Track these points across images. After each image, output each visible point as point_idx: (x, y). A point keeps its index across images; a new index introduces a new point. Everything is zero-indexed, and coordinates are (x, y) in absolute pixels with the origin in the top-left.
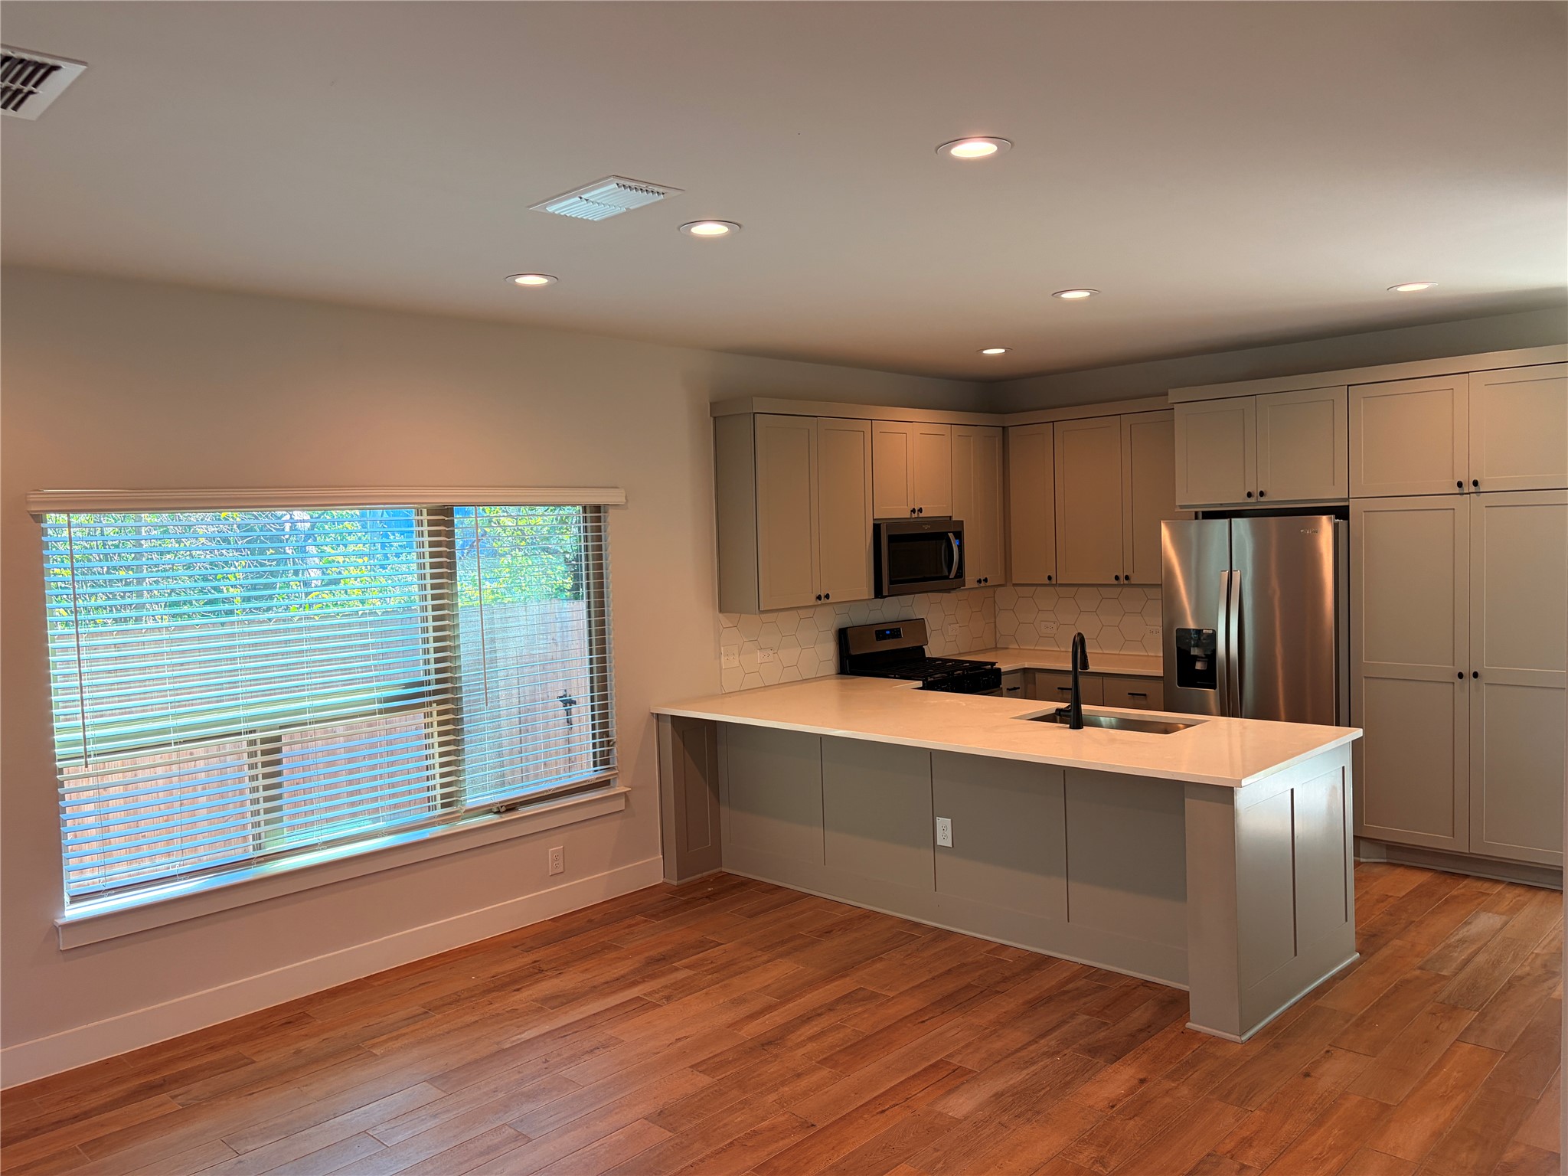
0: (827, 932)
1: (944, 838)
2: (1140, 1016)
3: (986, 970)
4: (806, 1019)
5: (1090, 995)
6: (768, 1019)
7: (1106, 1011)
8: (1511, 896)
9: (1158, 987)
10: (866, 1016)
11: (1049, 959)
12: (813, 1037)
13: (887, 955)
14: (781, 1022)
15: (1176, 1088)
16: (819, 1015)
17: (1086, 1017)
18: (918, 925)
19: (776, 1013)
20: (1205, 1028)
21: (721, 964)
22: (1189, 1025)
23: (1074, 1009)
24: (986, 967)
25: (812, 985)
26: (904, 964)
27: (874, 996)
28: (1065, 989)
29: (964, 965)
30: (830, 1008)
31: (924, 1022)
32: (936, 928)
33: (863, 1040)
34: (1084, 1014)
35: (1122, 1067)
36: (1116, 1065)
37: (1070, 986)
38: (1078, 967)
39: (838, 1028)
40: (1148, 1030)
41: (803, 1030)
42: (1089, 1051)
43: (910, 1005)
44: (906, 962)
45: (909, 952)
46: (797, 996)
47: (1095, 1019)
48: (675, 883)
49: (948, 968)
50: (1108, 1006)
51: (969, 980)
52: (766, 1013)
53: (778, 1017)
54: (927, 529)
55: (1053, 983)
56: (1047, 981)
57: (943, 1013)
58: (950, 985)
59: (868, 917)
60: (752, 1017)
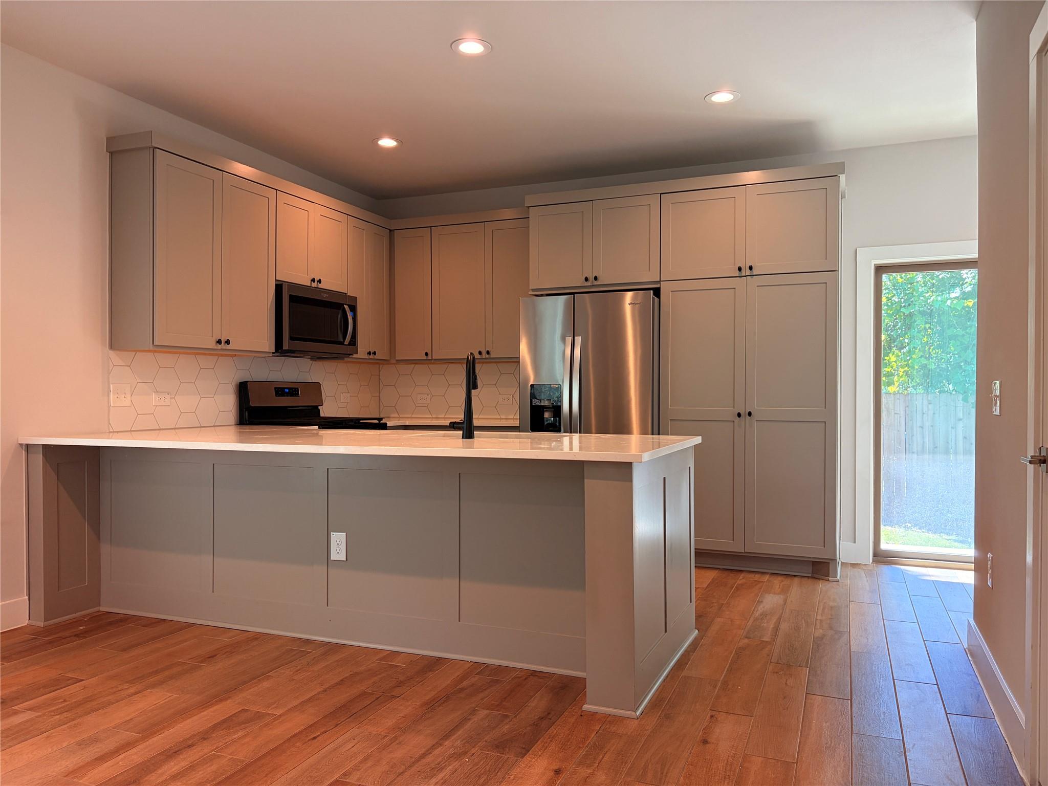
0: (209, 658)
1: (338, 552)
2: (538, 704)
3: (380, 676)
4: (172, 753)
5: (485, 690)
6: (122, 760)
7: (504, 703)
8: (777, 582)
9: (547, 675)
10: (246, 740)
11: (439, 661)
12: (178, 774)
13: (275, 672)
14: (140, 760)
15: (593, 774)
16: (189, 746)
17: (488, 711)
18: (308, 642)
19: (134, 750)
20: (601, 708)
21: (75, 702)
22: (586, 707)
23: (473, 705)
24: (379, 674)
25: (184, 713)
26: (293, 680)
27: (258, 716)
28: (461, 686)
29: (357, 674)
30: (204, 736)
31: (315, 738)
32: (327, 643)
33: (241, 770)
34: (484, 709)
35: (534, 760)
36: (527, 758)
37: (465, 683)
38: (468, 665)
39: (210, 759)
40: (548, 718)
41: (165, 768)
42: (497, 747)
43: (299, 722)
44: (296, 677)
45: (299, 668)
46: (164, 728)
47: (496, 713)
48: (42, 624)
49: (340, 679)
50: (505, 698)
51: (363, 688)
52: (121, 752)
53: (135, 756)
54: (325, 297)
55: (449, 682)
56: (441, 682)
57: (337, 725)
58: (342, 697)
59: (256, 639)
60: (102, 759)
